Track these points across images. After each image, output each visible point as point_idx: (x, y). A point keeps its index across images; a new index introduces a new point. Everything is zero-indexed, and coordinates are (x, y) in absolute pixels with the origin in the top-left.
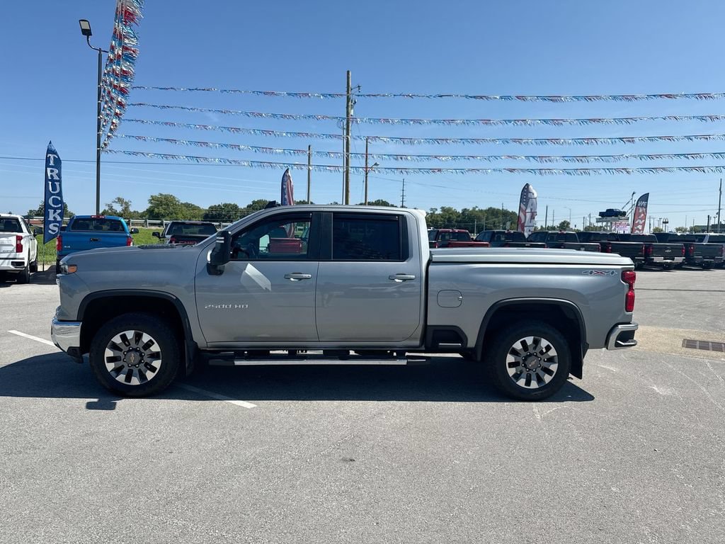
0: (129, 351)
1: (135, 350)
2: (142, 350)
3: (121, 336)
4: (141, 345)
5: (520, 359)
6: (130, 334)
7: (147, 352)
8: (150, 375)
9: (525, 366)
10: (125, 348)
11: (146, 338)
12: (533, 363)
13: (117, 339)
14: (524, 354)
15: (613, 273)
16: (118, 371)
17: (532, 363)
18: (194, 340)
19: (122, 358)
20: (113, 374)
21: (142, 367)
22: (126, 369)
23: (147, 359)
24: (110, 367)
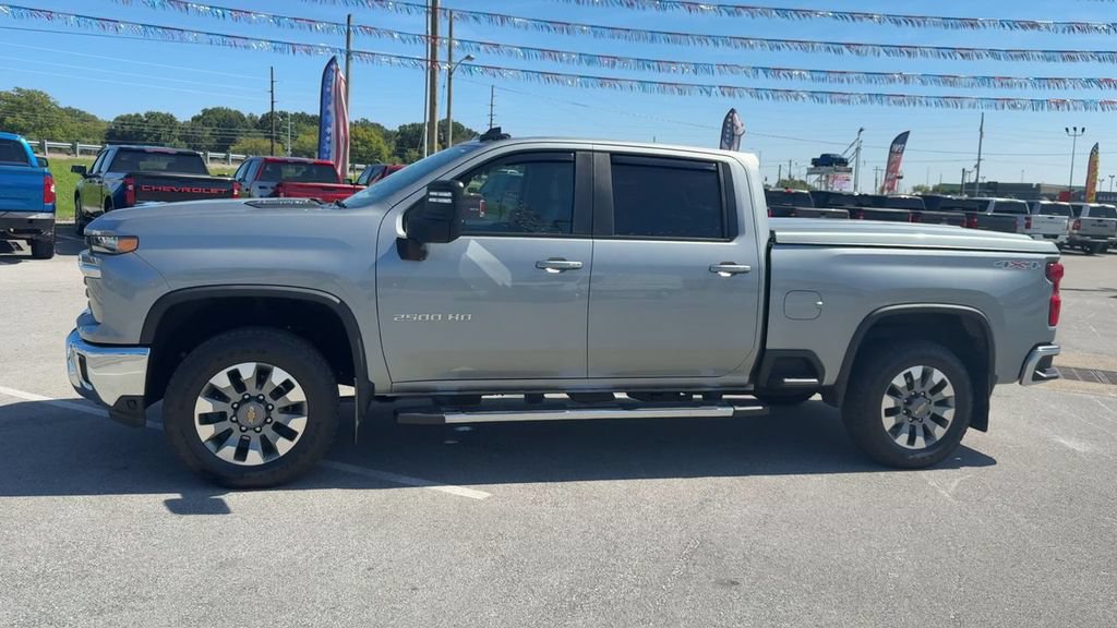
0: (244, 401)
1: (257, 399)
2: (269, 400)
3: (229, 374)
4: (267, 390)
5: (901, 403)
6: (247, 370)
7: (280, 403)
8: (284, 446)
9: (908, 413)
10: (235, 397)
11: (278, 376)
12: (921, 408)
13: (221, 380)
14: (906, 394)
15: (1035, 265)
16: (220, 440)
17: (919, 409)
18: (370, 379)
19: (229, 417)
20: (211, 447)
21: (268, 431)
22: (236, 436)
23: (278, 417)
24: (205, 432)
